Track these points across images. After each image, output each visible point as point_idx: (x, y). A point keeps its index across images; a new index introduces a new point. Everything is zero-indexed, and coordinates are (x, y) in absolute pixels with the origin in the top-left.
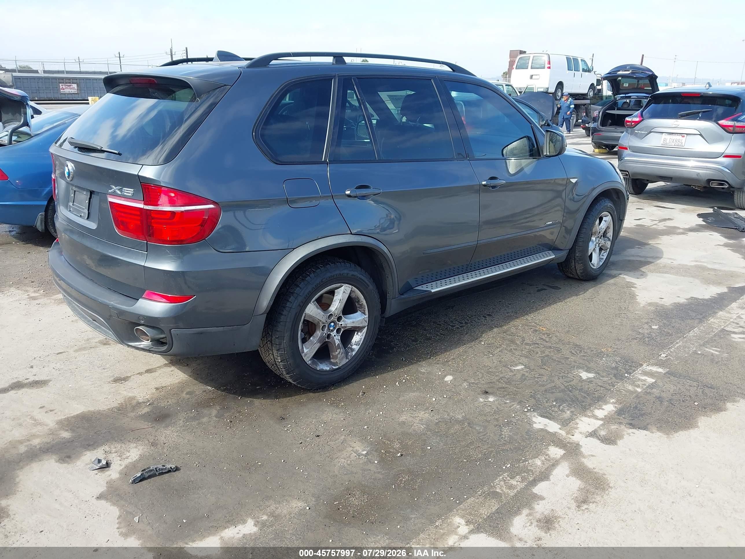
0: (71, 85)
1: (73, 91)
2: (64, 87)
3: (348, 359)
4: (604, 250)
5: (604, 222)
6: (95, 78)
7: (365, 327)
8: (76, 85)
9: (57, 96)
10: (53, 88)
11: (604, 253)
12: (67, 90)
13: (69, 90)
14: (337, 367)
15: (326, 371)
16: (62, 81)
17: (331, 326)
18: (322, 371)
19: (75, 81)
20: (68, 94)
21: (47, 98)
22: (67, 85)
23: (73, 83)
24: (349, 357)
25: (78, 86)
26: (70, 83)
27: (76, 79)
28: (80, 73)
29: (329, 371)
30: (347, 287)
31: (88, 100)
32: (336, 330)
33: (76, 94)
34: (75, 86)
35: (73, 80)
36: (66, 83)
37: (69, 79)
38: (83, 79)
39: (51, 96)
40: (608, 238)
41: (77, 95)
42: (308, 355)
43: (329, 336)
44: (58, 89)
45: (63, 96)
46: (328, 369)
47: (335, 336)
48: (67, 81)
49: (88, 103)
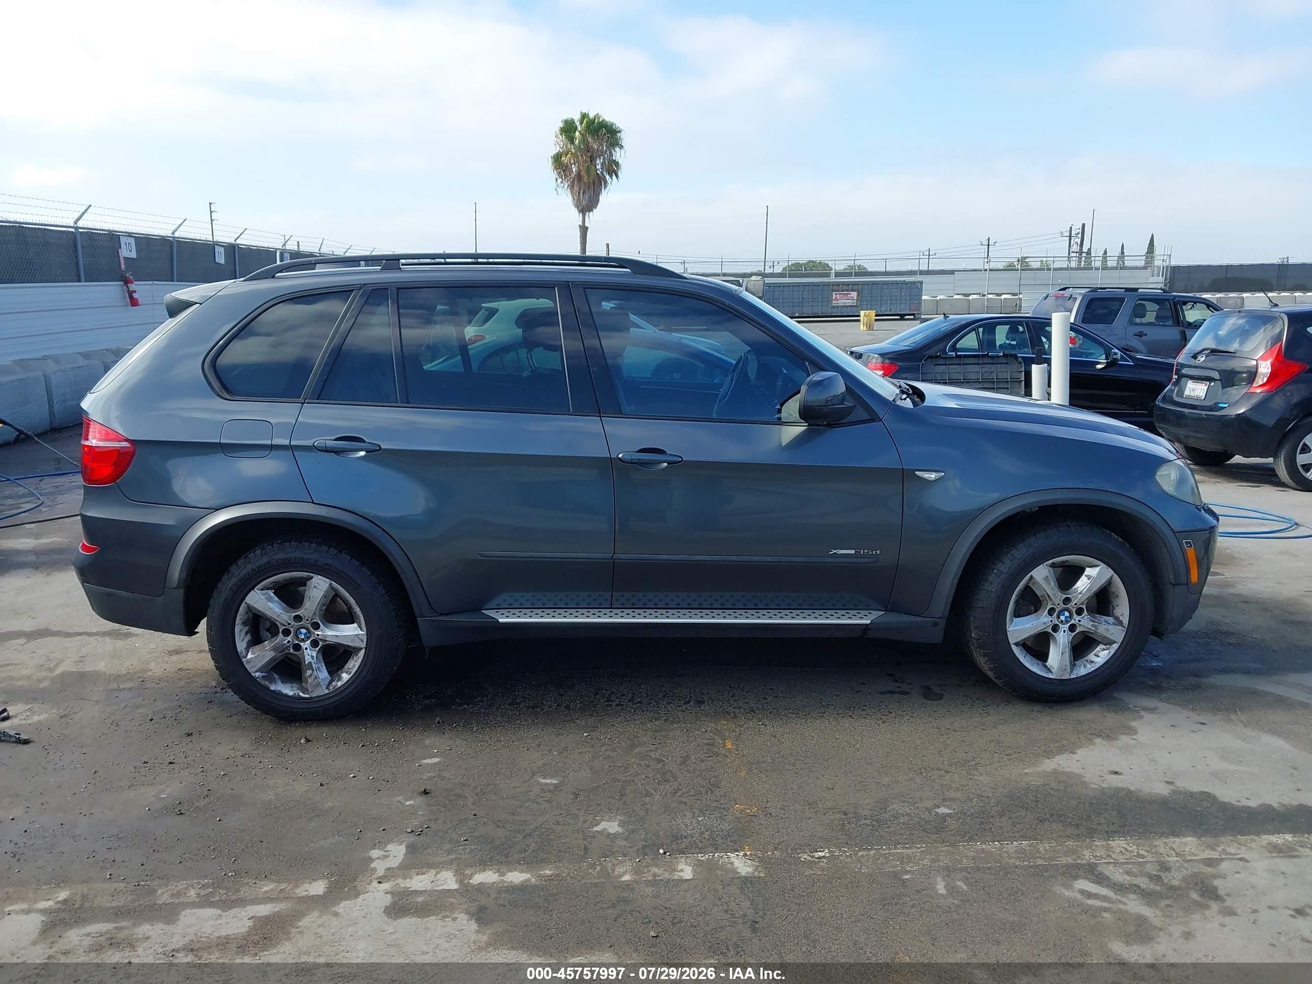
0: (848, 294)
1: (849, 302)
2: (838, 297)
3: (329, 690)
4: (1105, 645)
5: (1086, 578)
6: (897, 281)
7: (361, 649)
8: (856, 293)
9: (827, 310)
10: (822, 298)
11: (1104, 650)
12: (842, 301)
13: (845, 301)
14: (308, 696)
15: (287, 696)
16: (836, 288)
17: (301, 633)
18: (279, 694)
19: (855, 287)
20: (842, 307)
21: (812, 313)
22: (842, 294)
23: (852, 291)
24: (331, 688)
25: (858, 295)
26: (848, 291)
27: (857, 284)
28: (886, 273)
29: (291, 697)
30: (321, 580)
31: (859, 316)
32: (309, 641)
33: (854, 306)
34: (854, 294)
35: (854, 286)
36: (842, 291)
37: (847, 284)
38: (867, 283)
39: (818, 310)
40: (1117, 618)
41: (856, 308)
42: (252, 664)
43: (297, 647)
44: (830, 300)
45: (835, 310)
46: (291, 693)
47: (306, 649)
48: (845, 288)
49: (859, 321)
